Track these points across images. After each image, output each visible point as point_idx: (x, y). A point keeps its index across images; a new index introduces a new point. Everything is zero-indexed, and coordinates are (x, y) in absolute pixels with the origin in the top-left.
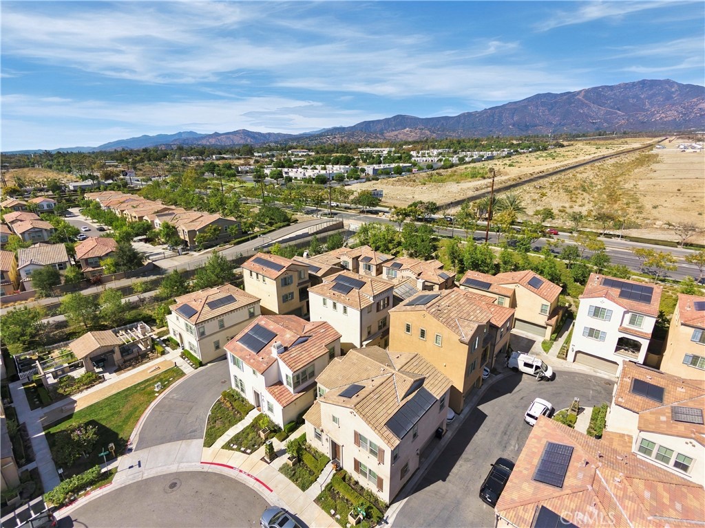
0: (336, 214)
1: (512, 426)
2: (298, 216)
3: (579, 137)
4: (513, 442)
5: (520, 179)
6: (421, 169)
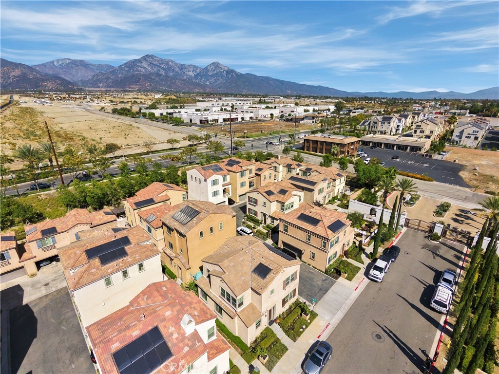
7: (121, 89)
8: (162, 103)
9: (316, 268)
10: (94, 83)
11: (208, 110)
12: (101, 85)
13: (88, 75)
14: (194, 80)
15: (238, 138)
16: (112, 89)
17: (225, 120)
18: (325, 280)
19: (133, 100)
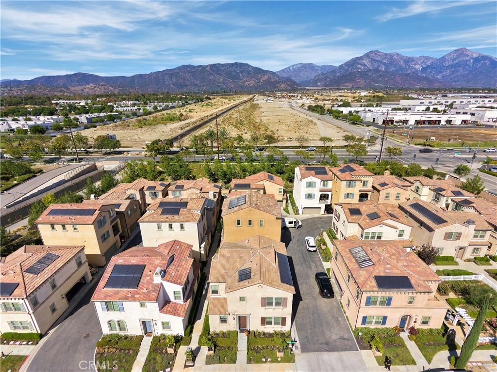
0: (82, 159)
1: (305, 256)
2: (38, 165)
3: (215, 94)
4: (312, 264)
5: (202, 119)
6: (128, 116)
7: (335, 87)
8: (362, 101)
9: (348, 321)
10: (314, 82)
11: (410, 109)
12: (319, 84)
13: (312, 75)
14: (419, 74)
15: (415, 145)
16: (327, 88)
17: (417, 122)
18: (345, 339)
19: (335, 98)
